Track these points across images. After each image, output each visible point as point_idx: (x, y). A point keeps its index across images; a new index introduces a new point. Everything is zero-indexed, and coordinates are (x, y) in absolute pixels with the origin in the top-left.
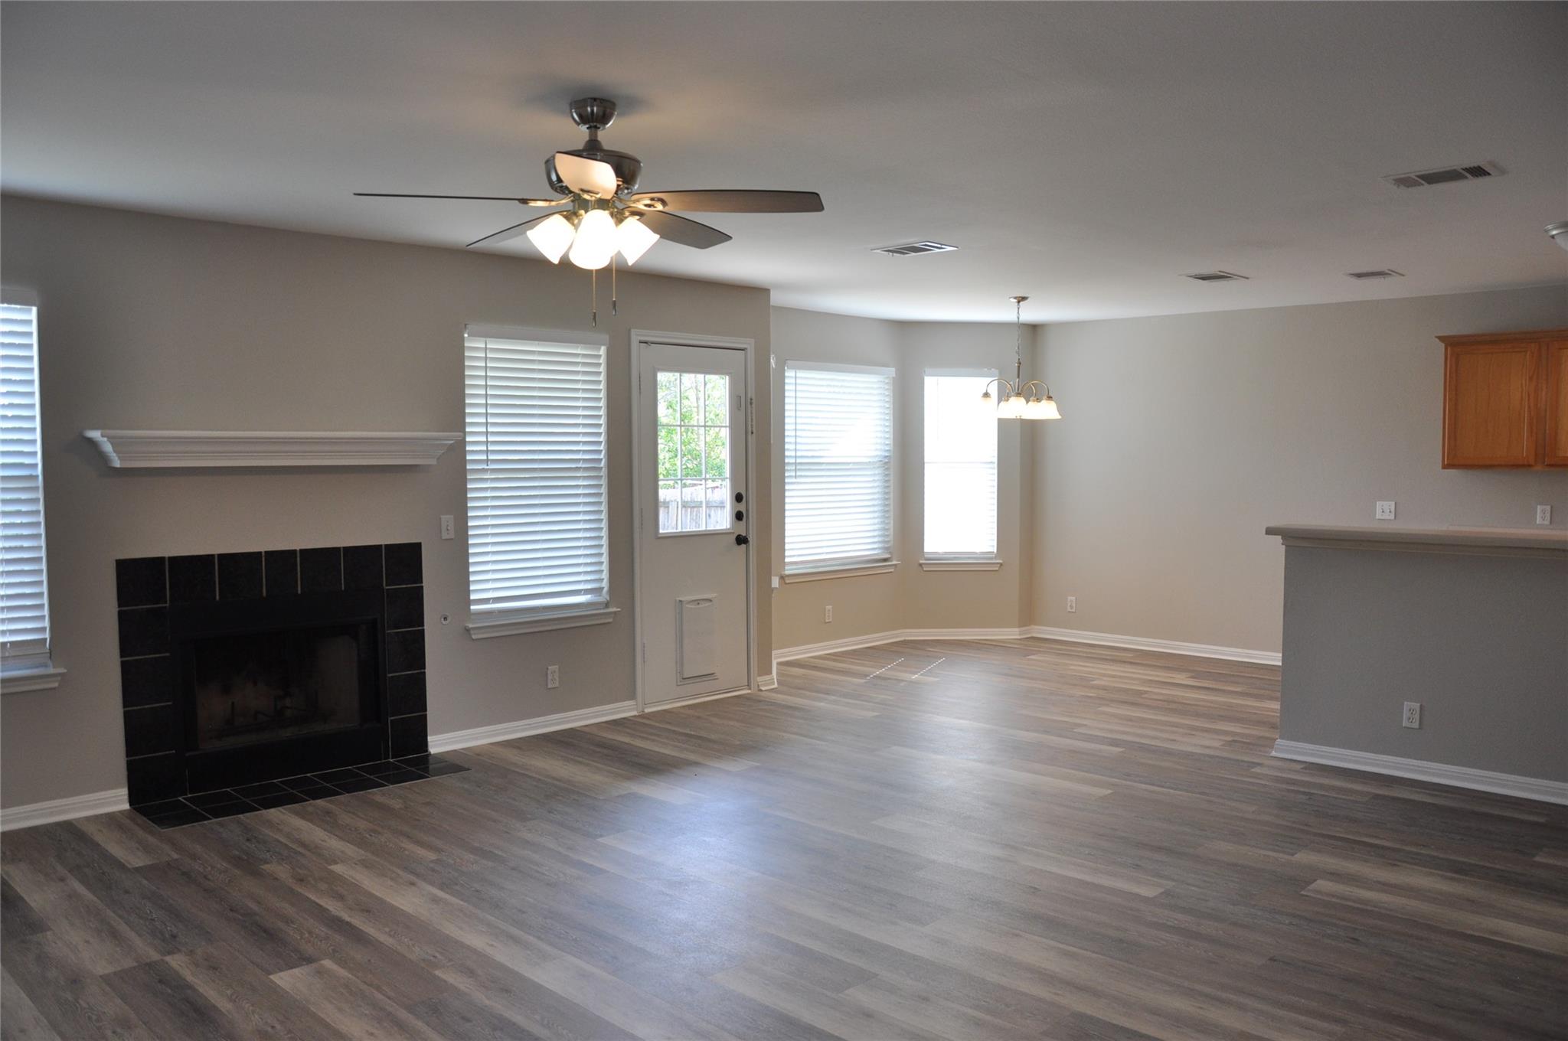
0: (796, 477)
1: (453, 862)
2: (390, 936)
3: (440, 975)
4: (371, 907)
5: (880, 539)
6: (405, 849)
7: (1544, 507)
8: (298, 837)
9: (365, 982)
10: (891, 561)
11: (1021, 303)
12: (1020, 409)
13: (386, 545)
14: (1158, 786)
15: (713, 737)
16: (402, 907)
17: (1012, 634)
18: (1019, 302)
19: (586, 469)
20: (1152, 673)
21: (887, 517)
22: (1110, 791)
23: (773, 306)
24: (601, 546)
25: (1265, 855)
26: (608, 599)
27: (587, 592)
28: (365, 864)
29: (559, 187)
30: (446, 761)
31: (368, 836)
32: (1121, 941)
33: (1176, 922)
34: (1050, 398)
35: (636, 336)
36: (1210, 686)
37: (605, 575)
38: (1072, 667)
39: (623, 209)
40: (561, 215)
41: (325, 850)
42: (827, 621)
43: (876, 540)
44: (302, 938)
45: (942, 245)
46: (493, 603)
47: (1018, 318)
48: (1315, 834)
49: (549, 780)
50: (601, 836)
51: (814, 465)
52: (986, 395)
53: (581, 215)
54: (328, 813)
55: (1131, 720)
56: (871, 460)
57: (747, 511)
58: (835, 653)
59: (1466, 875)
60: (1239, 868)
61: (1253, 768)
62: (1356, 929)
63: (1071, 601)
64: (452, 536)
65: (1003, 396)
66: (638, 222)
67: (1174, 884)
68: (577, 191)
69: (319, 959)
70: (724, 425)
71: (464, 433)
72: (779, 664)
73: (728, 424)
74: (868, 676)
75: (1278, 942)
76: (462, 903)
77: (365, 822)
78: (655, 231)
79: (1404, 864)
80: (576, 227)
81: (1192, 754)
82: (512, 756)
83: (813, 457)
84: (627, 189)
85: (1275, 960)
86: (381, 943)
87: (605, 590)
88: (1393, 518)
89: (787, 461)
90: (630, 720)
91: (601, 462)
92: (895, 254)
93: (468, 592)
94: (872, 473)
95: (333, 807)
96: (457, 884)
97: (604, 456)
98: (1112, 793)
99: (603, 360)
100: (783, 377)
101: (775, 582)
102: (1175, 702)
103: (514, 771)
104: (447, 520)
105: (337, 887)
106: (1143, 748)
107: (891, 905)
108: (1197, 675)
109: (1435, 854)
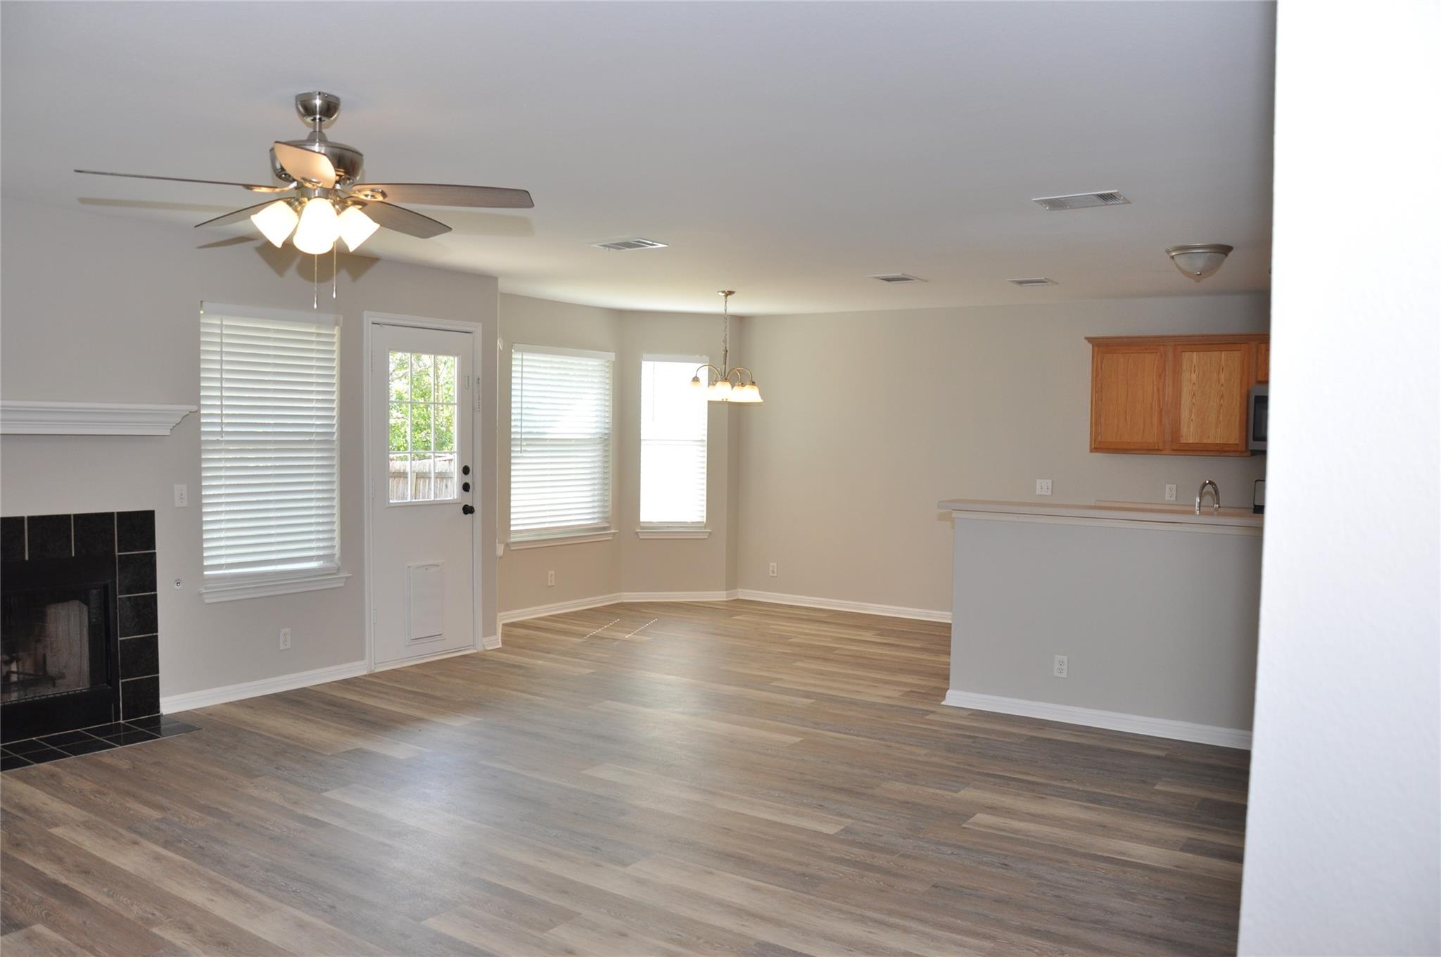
0: (521, 452)
1: (177, 820)
2: (109, 896)
3: (157, 932)
4: (90, 868)
5: (600, 510)
6: (130, 809)
7: (1171, 486)
8: (17, 801)
9: (78, 945)
10: (610, 530)
11: (729, 297)
12: (726, 393)
13: (118, 513)
14: (845, 733)
15: (438, 694)
16: (122, 867)
17: (719, 596)
18: (726, 295)
19: (319, 442)
20: (845, 631)
21: (606, 490)
22: (800, 739)
23: (502, 294)
24: (333, 515)
25: (933, 793)
26: (340, 564)
27: (318, 558)
28: (87, 825)
29: (282, 175)
30: (178, 722)
31: (92, 797)
32: (804, 875)
33: (852, 856)
34: (753, 383)
35: (369, 317)
36: (894, 642)
37: (337, 543)
38: (772, 627)
39: (345, 198)
40: (285, 201)
41: (46, 813)
42: (549, 585)
43: (596, 510)
44: (13, 904)
45: (653, 242)
46: (226, 569)
47: (726, 311)
48: (979, 773)
49: (278, 738)
50: (326, 790)
51: (537, 441)
52: (696, 379)
53: (304, 202)
54: (52, 776)
55: (822, 674)
56: (592, 437)
57: (473, 483)
58: (559, 614)
59: (1100, 804)
60: (910, 805)
61: (927, 715)
62: (1007, 856)
63: (773, 567)
64: (185, 504)
65: (712, 381)
66: (360, 211)
67: (853, 821)
68: (299, 179)
69: (30, 924)
70: (452, 402)
71: (199, 406)
72: (505, 625)
73: (456, 402)
74: (585, 636)
75: (940, 871)
76: (185, 860)
77: (91, 784)
78: (375, 220)
79: (1048, 797)
80: (299, 213)
81: (873, 704)
82: (245, 715)
83: (537, 433)
84: (349, 179)
85: (937, 887)
86: (98, 903)
87: (337, 556)
88: (1050, 494)
89: (513, 436)
90: (361, 679)
91: (333, 436)
92: (611, 249)
93: (202, 558)
94: (593, 448)
95: (58, 769)
96: (180, 841)
97: (337, 430)
98: (802, 741)
99: (336, 339)
100: (510, 359)
101: (500, 550)
102: (864, 658)
103: (245, 730)
104: (180, 489)
105: (56, 850)
106: (832, 699)
107: (596, 848)
108: (882, 633)
109: (1076, 787)
